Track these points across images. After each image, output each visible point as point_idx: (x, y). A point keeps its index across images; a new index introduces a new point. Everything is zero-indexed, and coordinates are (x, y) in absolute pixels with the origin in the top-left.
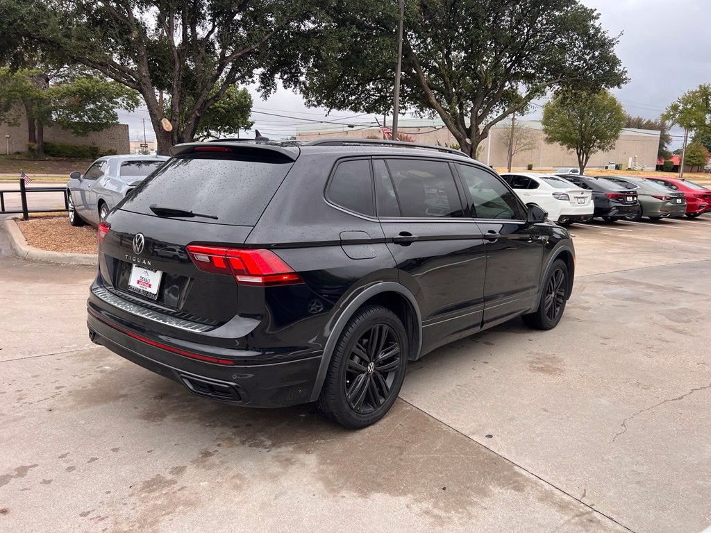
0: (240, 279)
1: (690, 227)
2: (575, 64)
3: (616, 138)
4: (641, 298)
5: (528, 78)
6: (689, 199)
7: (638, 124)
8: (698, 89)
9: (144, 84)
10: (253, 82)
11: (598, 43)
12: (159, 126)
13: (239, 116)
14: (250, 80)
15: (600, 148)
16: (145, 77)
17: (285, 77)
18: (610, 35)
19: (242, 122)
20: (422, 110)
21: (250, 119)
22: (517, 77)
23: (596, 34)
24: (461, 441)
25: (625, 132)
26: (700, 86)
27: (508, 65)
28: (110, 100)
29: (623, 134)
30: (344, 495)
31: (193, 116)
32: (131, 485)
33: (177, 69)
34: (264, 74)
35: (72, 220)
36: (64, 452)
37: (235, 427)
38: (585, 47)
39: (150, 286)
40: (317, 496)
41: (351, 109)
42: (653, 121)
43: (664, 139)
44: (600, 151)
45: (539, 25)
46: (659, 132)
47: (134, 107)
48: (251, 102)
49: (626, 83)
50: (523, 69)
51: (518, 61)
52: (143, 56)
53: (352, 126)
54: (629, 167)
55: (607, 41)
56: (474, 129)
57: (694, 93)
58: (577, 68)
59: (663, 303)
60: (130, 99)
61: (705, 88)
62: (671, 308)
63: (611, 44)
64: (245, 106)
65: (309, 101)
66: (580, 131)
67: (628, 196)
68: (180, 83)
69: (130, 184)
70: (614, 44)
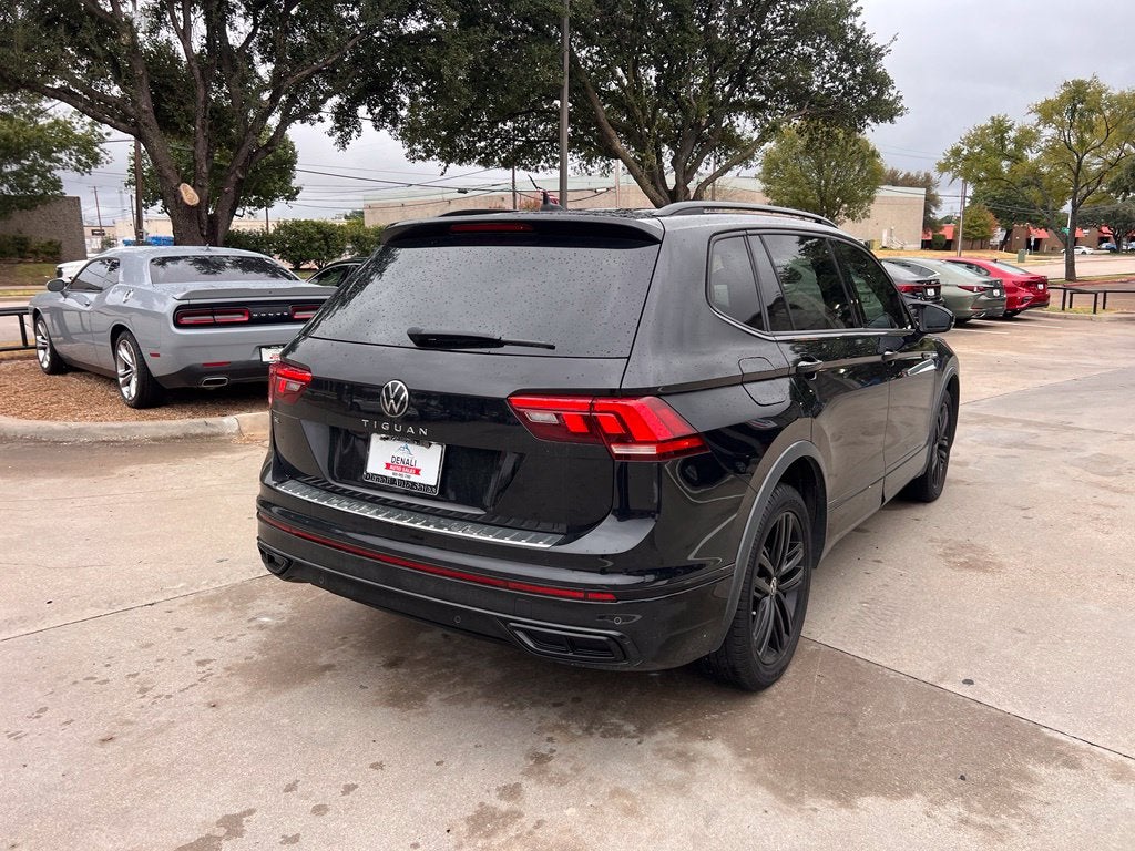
0: (617, 450)
1: (1014, 331)
2: (826, 86)
3: (871, 200)
4: (1027, 442)
5: (755, 109)
6: (1009, 290)
7: (894, 180)
8: (989, 124)
9: (146, 124)
10: (320, 119)
11: (859, 54)
12: (175, 196)
13: (276, 178)
14: (315, 117)
15: (849, 217)
16: (146, 112)
17: (377, 111)
18: (877, 41)
19: (281, 187)
20: (589, 162)
21: (294, 183)
22: (738, 107)
23: (857, 41)
24: (929, 693)
25: (885, 192)
26: (993, 119)
27: (727, 89)
28: (47, 155)
29: (881, 194)
30: (814, 806)
31: (232, 178)
32: (447, 828)
33: (202, 99)
34: (340, 106)
35: (46, 365)
36: (290, 780)
37: (555, 705)
38: (842, 59)
39: (417, 472)
40: (771, 813)
41: (479, 162)
42: (913, 174)
43: (931, 201)
44: (849, 221)
45: (770, 27)
46: (923, 191)
47: (90, 167)
48: (295, 155)
49: (902, 115)
50: (747, 95)
51: (739, 82)
52: (140, 77)
53: (465, 192)
54: (884, 244)
55: (873, 50)
56: (681, 191)
57: (983, 129)
58: (830, 93)
59: (1064, 448)
60: (82, 154)
61: (999, 122)
62: (1079, 454)
63: (878, 54)
64: (285, 162)
65: (413, 151)
66: (819, 191)
67: (929, 288)
68: (208, 123)
69: (179, 296)
70: (883, 55)
